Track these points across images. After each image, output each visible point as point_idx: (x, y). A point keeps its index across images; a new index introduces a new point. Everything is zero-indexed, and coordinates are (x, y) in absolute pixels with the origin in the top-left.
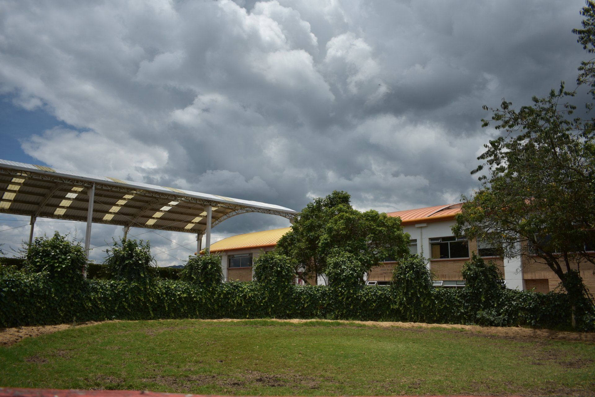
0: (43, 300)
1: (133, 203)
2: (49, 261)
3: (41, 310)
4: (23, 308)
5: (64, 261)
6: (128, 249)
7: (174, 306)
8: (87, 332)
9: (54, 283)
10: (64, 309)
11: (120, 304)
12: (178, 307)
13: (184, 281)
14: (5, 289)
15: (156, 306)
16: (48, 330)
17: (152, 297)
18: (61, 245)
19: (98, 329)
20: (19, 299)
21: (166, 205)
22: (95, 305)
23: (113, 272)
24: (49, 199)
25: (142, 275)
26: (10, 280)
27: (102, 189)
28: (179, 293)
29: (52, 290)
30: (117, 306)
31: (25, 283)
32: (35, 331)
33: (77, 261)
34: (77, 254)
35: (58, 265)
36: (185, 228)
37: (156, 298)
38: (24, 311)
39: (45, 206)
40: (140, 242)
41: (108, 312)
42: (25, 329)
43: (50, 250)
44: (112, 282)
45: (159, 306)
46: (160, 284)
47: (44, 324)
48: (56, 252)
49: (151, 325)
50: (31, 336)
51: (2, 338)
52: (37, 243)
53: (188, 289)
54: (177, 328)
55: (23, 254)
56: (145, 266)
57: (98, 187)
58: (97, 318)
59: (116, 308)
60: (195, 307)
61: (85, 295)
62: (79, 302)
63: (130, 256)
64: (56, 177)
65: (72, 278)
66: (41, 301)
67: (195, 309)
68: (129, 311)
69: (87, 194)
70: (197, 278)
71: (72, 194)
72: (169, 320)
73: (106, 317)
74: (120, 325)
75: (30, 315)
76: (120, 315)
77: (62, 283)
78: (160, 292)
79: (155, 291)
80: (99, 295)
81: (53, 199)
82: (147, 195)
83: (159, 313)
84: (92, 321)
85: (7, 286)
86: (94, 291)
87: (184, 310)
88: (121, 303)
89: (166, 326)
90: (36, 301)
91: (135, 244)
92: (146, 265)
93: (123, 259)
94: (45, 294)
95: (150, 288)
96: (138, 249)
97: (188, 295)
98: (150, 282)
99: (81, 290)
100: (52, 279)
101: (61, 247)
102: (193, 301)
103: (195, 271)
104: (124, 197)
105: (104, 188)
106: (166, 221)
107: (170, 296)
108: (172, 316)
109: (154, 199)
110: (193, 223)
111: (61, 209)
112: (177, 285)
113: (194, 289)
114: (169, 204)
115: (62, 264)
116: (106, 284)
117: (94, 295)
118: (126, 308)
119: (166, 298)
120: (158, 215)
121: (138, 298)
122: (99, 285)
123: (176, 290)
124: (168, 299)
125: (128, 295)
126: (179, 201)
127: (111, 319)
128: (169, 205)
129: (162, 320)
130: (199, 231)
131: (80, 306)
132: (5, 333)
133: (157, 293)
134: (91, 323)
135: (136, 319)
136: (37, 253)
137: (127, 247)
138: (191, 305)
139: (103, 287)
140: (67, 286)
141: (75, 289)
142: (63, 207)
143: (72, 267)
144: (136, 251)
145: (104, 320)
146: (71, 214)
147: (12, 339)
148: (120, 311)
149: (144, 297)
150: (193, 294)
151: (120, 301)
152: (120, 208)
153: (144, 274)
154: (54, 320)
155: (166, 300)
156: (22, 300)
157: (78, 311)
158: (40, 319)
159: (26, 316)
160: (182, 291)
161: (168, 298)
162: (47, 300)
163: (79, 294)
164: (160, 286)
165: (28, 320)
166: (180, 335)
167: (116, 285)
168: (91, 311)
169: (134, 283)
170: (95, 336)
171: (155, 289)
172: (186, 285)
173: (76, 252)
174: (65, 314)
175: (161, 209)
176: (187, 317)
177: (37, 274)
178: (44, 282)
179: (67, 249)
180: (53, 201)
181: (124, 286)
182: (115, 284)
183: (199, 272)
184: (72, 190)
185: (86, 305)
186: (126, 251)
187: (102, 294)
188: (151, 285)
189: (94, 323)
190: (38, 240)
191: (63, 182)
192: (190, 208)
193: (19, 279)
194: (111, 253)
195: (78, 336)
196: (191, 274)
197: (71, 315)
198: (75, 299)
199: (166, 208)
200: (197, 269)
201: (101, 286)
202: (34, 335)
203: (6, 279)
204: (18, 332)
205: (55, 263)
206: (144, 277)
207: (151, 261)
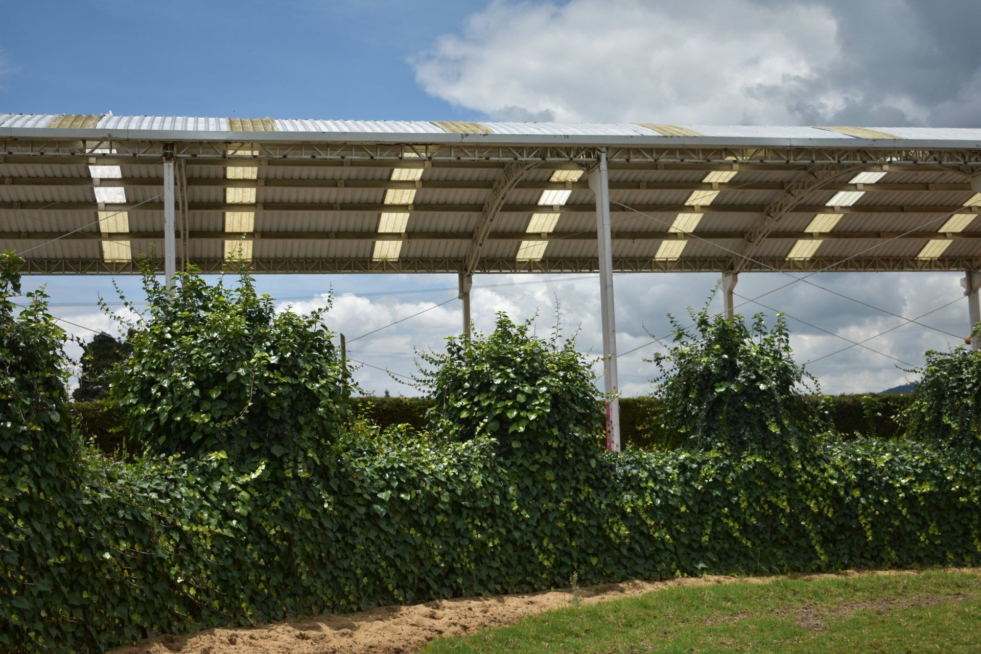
0: (490, 521)
1: (737, 196)
2: (490, 404)
3: (489, 553)
4: (438, 546)
5: (532, 401)
6: (718, 346)
7: (892, 526)
8: (612, 618)
9: (514, 469)
10: (551, 546)
11: (714, 525)
12: (908, 528)
13: (918, 440)
14: (382, 495)
15: (833, 528)
16: (512, 610)
17: (815, 497)
18: (516, 354)
19: (646, 607)
20: (424, 520)
21: (846, 186)
22: (640, 532)
23: (684, 422)
24: (494, 216)
25: (774, 429)
26: (392, 468)
27: (628, 165)
28: (903, 481)
29: (511, 489)
30: (708, 531)
31: (433, 473)
32: (477, 614)
33: (568, 397)
34: (565, 377)
35: (518, 414)
36: (921, 255)
37: (828, 502)
38: (443, 555)
39: (489, 238)
40: (757, 320)
41: (681, 551)
42: (450, 608)
43: (489, 373)
44: (682, 457)
45: (842, 528)
46: (838, 454)
47: (502, 592)
48: (507, 375)
49: (815, 593)
50: (465, 628)
51: (390, 634)
52: (453, 353)
53: (934, 465)
54: (904, 602)
55: (423, 388)
56: (779, 398)
57: (616, 160)
58: (649, 570)
59: (705, 539)
60: (965, 526)
61: (605, 502)
62: (593, 522)
63: (729, 370)
64: (494, 147)
65: (562, 450)
66: (485, 525)
67: (967, 532)
68: (747, 547)
69: (588, 187)
70: (962, 424)
71: (554, 192)
72: (881, 573)
73: (678, 567)
74: (713, 594)
75: (459, 566)
76: (720, 559)
77: (534, 468)
78: (838, 480)
79: (824, 480)
80: (648, 499)
81: (506, 215)
82: (768, 161)
83: (847, 551)
84: (637, 581)
85: (388, 486)
86: (632, 488)
87: (928, 536)
88: (717, 520)
89: (866, 594)
90: (470, 526)
91: (741, 328)
92: (782, 394)
93: (707, 380)
94: (493, 505)
95: (804, 468)
96: (753, 343)
97: (936, 485)
98: (803, 449)
99: (591, 486)
100: (506, 459)
101: (519, 360)
102: (959, 507)
103: (953, 403)
104: (706, 180)
105: (634, 160)
106: (854, 240)
107: (874, 492)
108: (890, 560)
109: (803, 173)
110: (944, 236)
111: (532, 243)
112: (895, 454)
113: (957, 466)
114: (853, 181)
115: (528, 411)
116: (666, 462)
117: (632, 501)
118: (735, 539)
119: (863, 501)
120: (823, 223)
121: (770, 503)
122: (645, 469)
123: (894, 472)
124: (870, 504)
125: (736, 495)
126: (886, 167)
127: (693, 574)
128: (855, 187)
129: (857, 575)
130: (970, 260)
131: (597, 535)
132: (396, 620)
133: (829, 484)
134: (635, 585)
135: (772, 572)
136: (458, 382)
137: (716, 342)
138: (952, 520)
139: (658, 472)
140: (550, 475)
141: (573, 484)
142: (537, 236)
143: (557, 418)
144: (745, 352)
145: (672, 576)
146: (562, 255)
147: (416, 638)
148: (718, 547)
149: (789, 501)
150: (954, 481)
151: (714, 514)
152: (701, 215)
153: (779, 423)
154: (528, 579)
155: (865, 508)
156: (432, 525)
157: (591, 551)
158: (489, 576)
159: (451, 570)
160: (916, 474)
161: (867, 499)
162: (500, 522)
163: (587, 499)
164: (838, 460)
165: (456, 582)
166: (911, 626)
167: (695, 466)
168: (631, 549)
169: (751, 455)
170: (638, 632)
171: (823, 470)
172: (926, 451)
173: (563, 370)
174: (556, 559)
175: (829, 204)
176: (943, 563)
177: (464, 446)
178: (485, 467)
179: (536, 364)
180: (508, 221)
181: (721, 468)
182: (693, 461)
183: (967, 407)
184: (554, 179)
185: (611, 529)
186: (716, 355)
187: (658, 497)
188: (806, 459)
189: (643, 588)
190: (455, 345)
191: (516, 159)
192: (926, 186)
193: (415, 465)
194: (670, 367)
195: (586, 631)
196: (941, 414)
197: (575, 565)
198: (577, 513)
199: (844, 198)
200: (961, 394)
201: (649, 471)
202: (473, 624)
203: (382, 465)
204: (432, 617)
205: (506, 408)
206: (780, 436)
207: (799, 381)
